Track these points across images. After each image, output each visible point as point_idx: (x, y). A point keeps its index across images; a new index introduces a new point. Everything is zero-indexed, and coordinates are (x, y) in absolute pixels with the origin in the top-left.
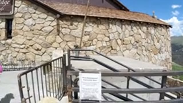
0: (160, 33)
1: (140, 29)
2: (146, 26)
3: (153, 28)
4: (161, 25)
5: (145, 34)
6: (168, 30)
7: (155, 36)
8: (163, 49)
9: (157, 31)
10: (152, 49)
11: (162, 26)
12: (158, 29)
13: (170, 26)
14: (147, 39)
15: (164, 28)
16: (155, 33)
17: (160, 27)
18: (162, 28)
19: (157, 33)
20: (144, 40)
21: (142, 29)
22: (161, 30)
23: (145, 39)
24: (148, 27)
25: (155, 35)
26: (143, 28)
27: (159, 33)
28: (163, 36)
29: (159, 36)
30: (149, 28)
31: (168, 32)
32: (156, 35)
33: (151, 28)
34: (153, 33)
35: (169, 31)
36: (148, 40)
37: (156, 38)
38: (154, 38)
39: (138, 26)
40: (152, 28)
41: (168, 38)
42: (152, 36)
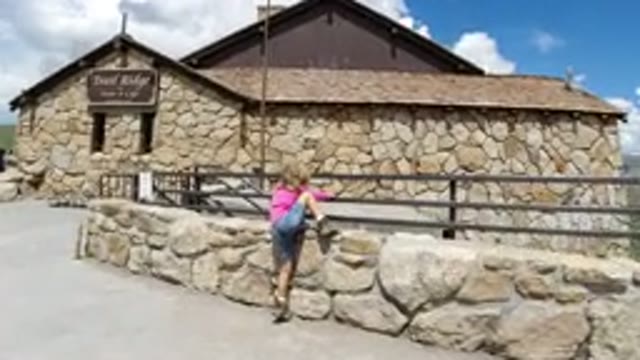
0: (568, 140)
1: (483, 129)
2: (503, 119)
3: (538, 125)
4: (571, 115)
5: (500, 145)
6: (607, 129)
7: (546, 151)
8: (582, 195)
9: (555, 135)
10: (530, 194)
11: (578, 118)
12: (559, 127)
13: (621, 116)
14: (508, 161)
15: (586, 123)
16: (546, 141)
17: (569, 121)
18: (579, 124)
19: (556, 142)
20: (498, 162)
21: (488, 131)
22: (575, 131)
23: (504, 162)
24: (516, 121)
25: (542, 148)
26: (491, 126)
27: (562, 139)
28: (586, 149)
29: (563, 150)
30: (518, 126)
31: (612, 137)
32: (548, 146)
33: (529, 125)
34: (537, 141)
35: (615, 133)
36: (511, 164)
37: (552, 158)
38: (538, 157)
39: (474, 120)
40: (534, 126)
41: (611, 158)
42: (532, 150)
